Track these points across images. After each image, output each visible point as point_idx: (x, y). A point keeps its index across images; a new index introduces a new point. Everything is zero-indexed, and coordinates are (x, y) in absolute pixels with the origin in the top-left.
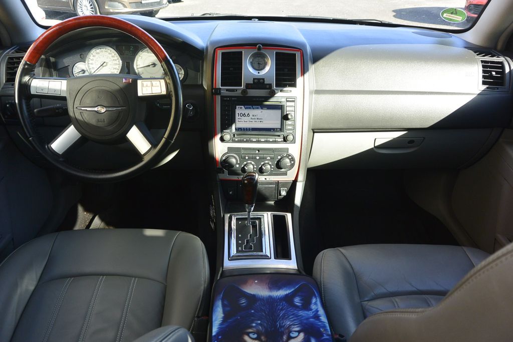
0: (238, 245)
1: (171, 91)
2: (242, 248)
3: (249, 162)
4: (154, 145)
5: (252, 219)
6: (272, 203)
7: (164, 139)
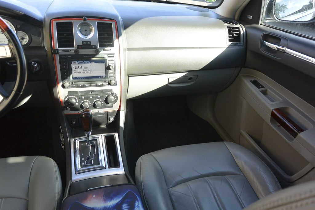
0: (82, 162)
1: (15, 55)
2: (85, 164)
3: (85, 100)
4: (6, 97)
5: (90, 141)
6: (105, 126)
7: (13, 92)
